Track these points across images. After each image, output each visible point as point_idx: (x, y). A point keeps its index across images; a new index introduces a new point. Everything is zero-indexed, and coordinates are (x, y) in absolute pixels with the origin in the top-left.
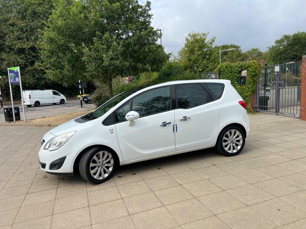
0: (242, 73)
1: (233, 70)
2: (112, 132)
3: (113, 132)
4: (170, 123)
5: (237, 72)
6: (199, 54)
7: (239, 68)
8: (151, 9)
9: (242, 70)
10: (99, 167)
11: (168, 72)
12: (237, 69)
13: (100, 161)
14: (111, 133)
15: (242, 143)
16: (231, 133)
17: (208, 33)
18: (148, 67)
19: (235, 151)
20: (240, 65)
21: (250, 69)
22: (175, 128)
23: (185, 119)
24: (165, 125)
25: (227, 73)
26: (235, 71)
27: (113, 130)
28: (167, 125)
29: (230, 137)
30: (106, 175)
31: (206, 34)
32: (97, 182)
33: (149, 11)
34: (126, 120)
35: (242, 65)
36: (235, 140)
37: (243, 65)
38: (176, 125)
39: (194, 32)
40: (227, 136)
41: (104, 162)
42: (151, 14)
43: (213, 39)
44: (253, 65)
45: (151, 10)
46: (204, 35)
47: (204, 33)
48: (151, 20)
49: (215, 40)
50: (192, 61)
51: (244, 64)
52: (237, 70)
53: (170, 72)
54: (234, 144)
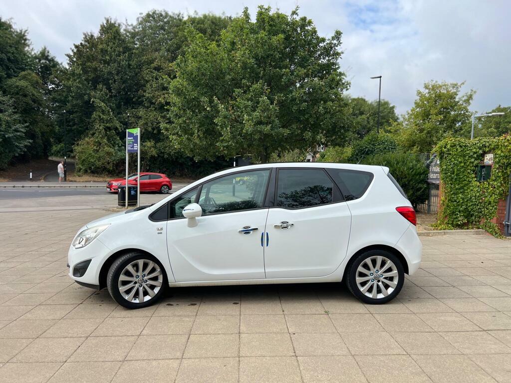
0: (486, 158)
1: (468, 152)
2: (160, 232)
3: (161, 233)
4: (257, 229)
5: (475, 156)
6: (440, 120)
7: (480, 148)
8: (341, 43)
9: (485, 153)
10: (136, 283)
11: (366, 147)
12: (474, 150)
13: (139, 274)
14: (159, 233)
15: (396, 283)
16: (374, 262)
17: (463, 83)
18: (321, 138)
19: (380, 296)
20: (481, 143)
21: (499, 152)
22: (265, 239)
23: (285, 226)
24: (247, 231)
25: (455, 156)
26: (472, 154)
27: (162, 229)
28: (251, 232)
29: (373, 270)
30: (147, 298)
31: (459, 84)
32: (129, 306)
33: (337, 46)
34: (182, 217)
35: (484, 143)
36: (384, 277)
37: (487, 144)
38: (267, 233)
39: (434, 82)
40: (366, 266)
41: (146, 278)
42: (339, 51)
43: (469, 93)
44: (506, 144)
45: (341, 45)
46: (454, 86)
47: (455, 83)
48: (339, 61)
49: (474, 97)
50: (425, 132)
51: (488, 142)
52: (475, 153)
53: (371, 149)
54: (380, 284)
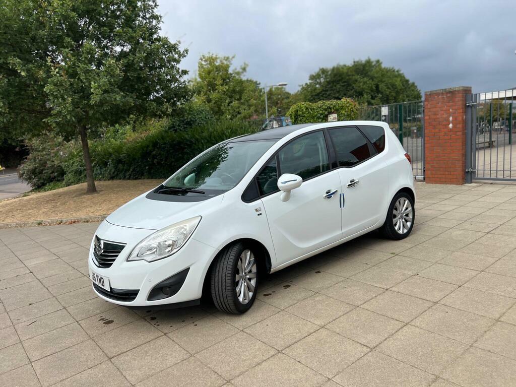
0: (329, 118)
1: (315, 114)
2: (259, 213)
3: (261, 214)
4: (337, 191)
5: (322, 116)
6: (225, 90)
7: (326, 110)
8: (158, 6)
9: (330, 113)
10: (242, 280)
12: (321, 112)
14: (259, 215)
15: (411, 218)
16: (400, 204)
17: (233, 57)
19: (405, 231)
20: (326, 106)
21: (344, 112)
22: (342, 200)
23: (352, 184)
24: (329, 195)
25: (308, 118)
26: (319, 115)
27: (260, 209)
28: (332, 196)
29: (399, 210)
30: (251, 295)
31: (231, 57)
33: (154, 9)
35: (329, 106)
36: (405, 214)
37: (332, 106)
38: (343, 194)
39: (211, 54)
40: (396, 208)
42: (158, 14)
43: (243, 67)
44: (348, 105)
45: (158, 7)
46: (227, 59)
47: (227, 56)
49: (247, 69)
51: (332, 104)
52: (321, 114)
54: (403, 220)
